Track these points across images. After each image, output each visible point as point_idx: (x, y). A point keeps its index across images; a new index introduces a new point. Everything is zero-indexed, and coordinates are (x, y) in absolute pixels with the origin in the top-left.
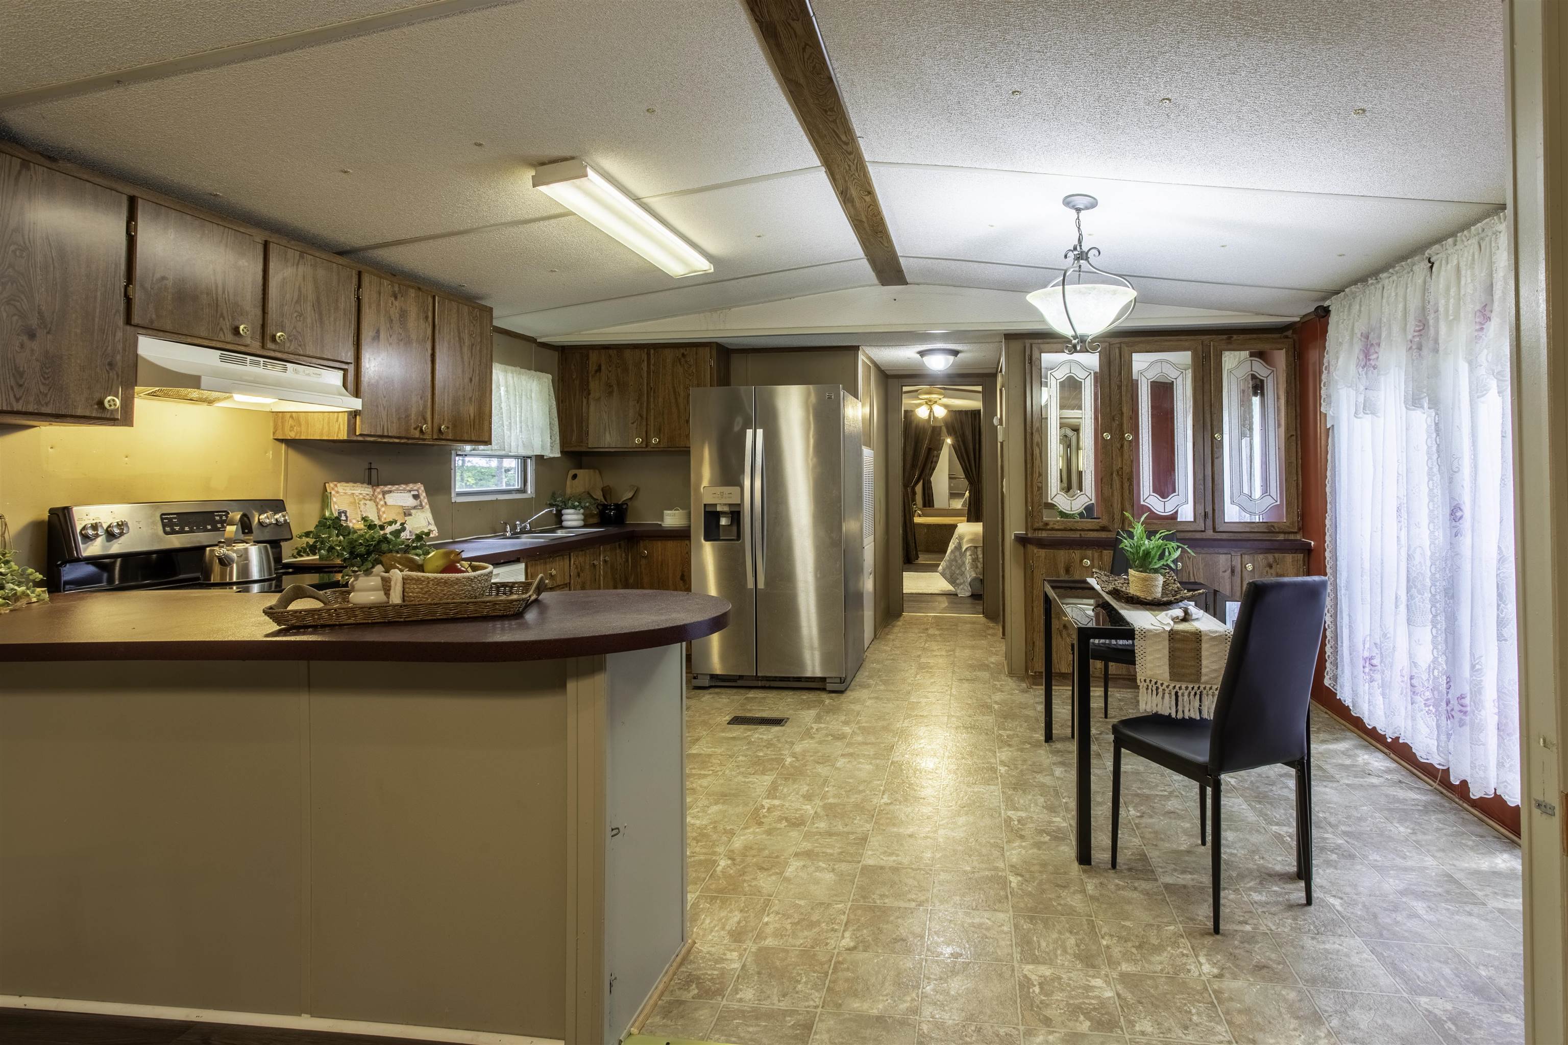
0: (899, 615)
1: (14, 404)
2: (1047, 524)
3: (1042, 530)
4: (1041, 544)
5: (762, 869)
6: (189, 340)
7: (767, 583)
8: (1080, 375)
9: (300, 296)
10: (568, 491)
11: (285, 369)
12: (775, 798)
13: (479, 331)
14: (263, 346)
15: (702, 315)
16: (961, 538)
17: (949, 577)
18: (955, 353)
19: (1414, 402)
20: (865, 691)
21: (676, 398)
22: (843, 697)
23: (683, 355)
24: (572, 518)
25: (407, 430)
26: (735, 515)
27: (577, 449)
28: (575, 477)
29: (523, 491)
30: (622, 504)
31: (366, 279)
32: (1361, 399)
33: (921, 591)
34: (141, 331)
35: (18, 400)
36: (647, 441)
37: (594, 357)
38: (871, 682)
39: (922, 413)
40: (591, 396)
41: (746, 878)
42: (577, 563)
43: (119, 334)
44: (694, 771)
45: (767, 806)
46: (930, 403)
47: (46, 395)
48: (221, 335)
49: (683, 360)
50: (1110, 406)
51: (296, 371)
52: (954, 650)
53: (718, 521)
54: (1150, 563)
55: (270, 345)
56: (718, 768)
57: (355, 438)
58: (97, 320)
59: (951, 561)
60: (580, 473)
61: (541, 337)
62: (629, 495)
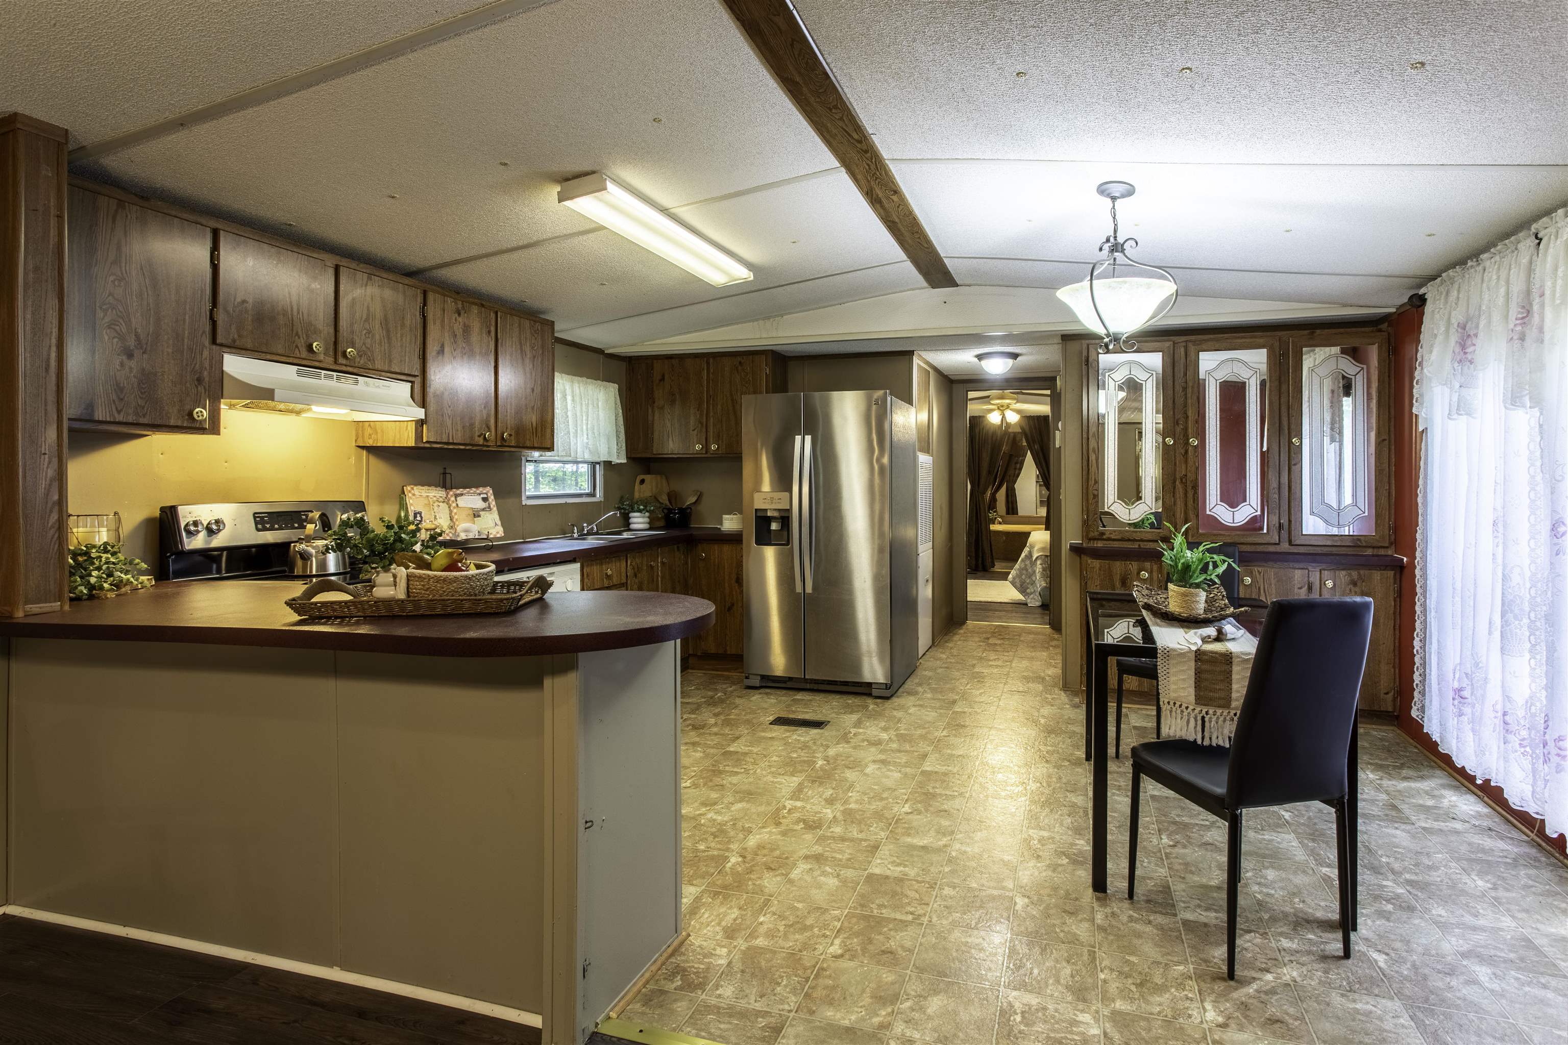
0: (962, 622)
1: (116, 415)
2: (1103, 534)
3: (1098, 539)
4: (1096, 554)
5: (770, 869)
6: (268, 357)
7: (814, 588)
8: (1140, 376)
9: (368, 315)
10: (637, 495)
11: (357, 382)
12: (798, 799)
13: (540, 343)
14: (336, 362)
15: (756, 323)
16: (1032, 547)
17: (1018, 585)
18: (1015, 356)
19: (1513, 399)
20: (912, 698)
21: (734, 407)
22: (888, 704)
23: (740, 363)
24: (639, 521)
25: (472, 438)
26: (785, 519)
27: (644, 455)
28: (642, 482)
29: (593, 495)
30: (686, 509)
31: (431, 297)
32: (1455, 398)
33: (990, 600)
34: (225, 349)
35: (119, 412)
36: (706, 447)
37: (657, 365)
38: (920, 689)
39: (994, 418)
40: (656, 404)
41: (752, 876)
42: (634, 564)
43: (206, 353)
44: (727, 768)
45: (788, 807)
46: (1001, 409)
47: (143, 408)
48: (297, 351)
49: (740, 368)
50: (1174, 408)
51: (367, 384)
52: (1011, 661)
53: (770, 525)
54: (1191, 577)
55: (341, 360)
56: (751, 767)
57: (422, 445)
58: (186, 341)
59: (1021, 570)
60: (648, 478)
61: (608, 349)
62: (693, 499)
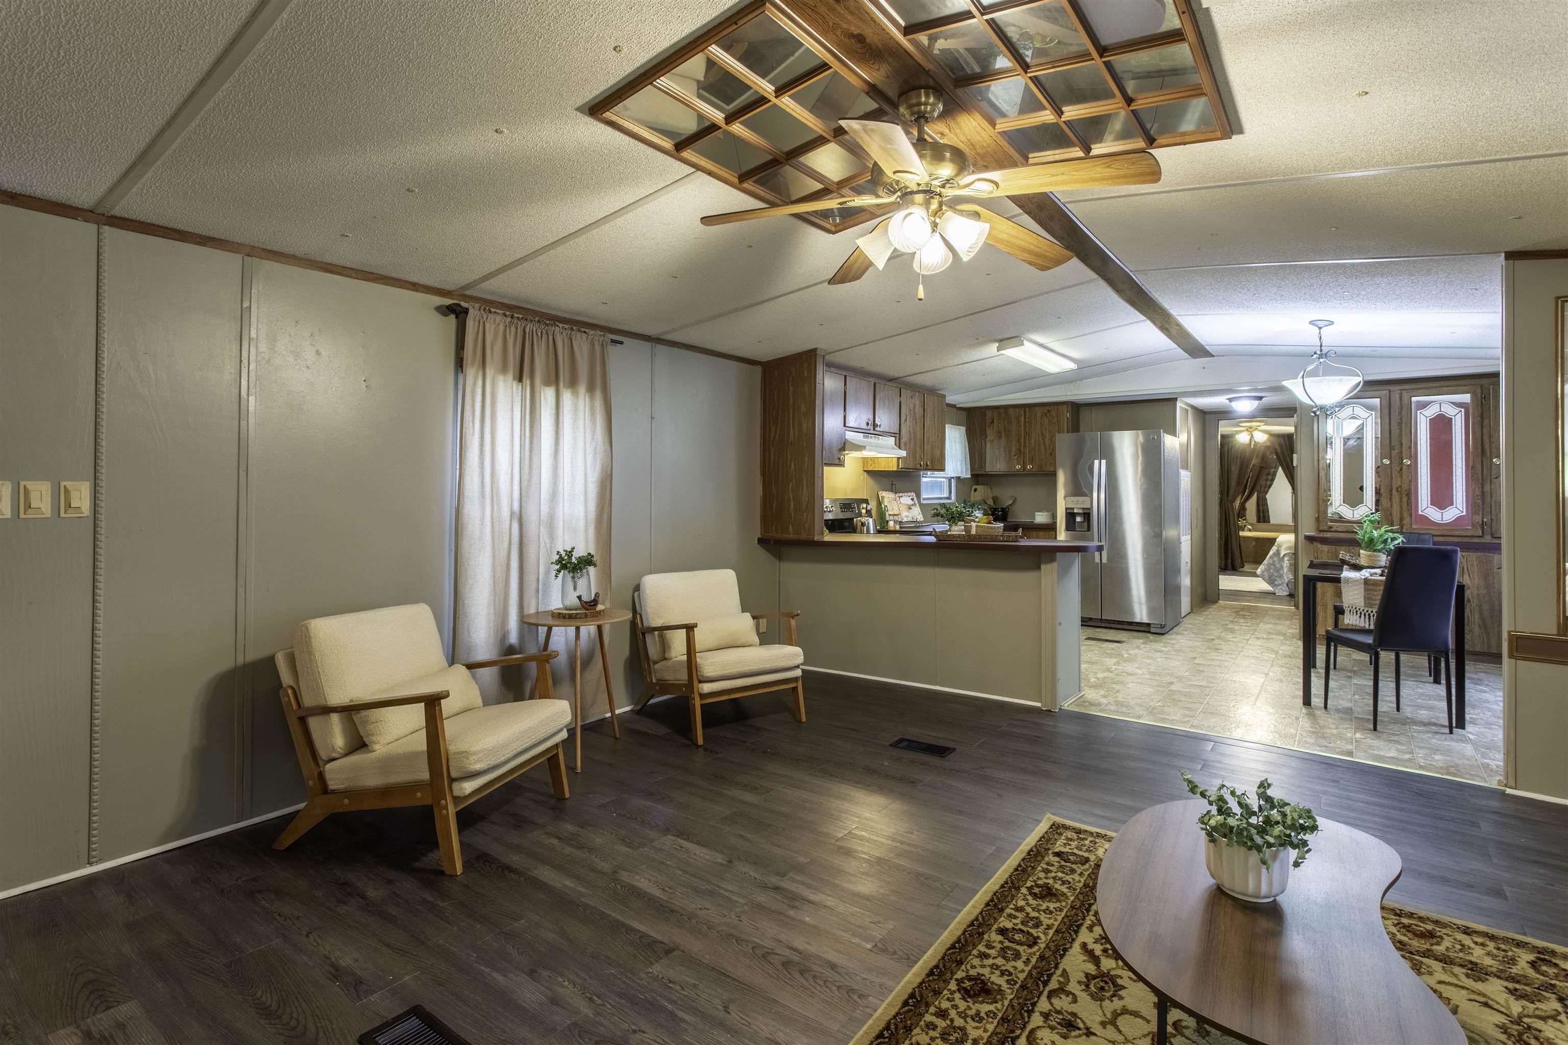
0: (1216, 600)
4: (1324, 541)
7: (1108, 560)
8: (1362, 415)
13: (941, 409)
15: (1062, 385)
17: (1267, 577)
18: (1259, 398)
20: (1181, 637)
21: (1043, 440)
22: (1163, 637)
23: (1049, 410)
26: (1087, 515)
27: (981, 472)
28: (976, 490)
30: (1007, 508)
31: (902, 392)
33: (1239, 589)
36: (1024, 467)
37: (989, 413)
39: (1243, 438)
40: (988, 439)
45: (1114, 668)
46: (1250, 430)
49: (1048, 414)
50: (1390, 438)
53: (1075, 519)
54: (1374, 546)
57: (898, 470)
60: (980, 487)
61: (959, 404)
62: (1010, 502)
